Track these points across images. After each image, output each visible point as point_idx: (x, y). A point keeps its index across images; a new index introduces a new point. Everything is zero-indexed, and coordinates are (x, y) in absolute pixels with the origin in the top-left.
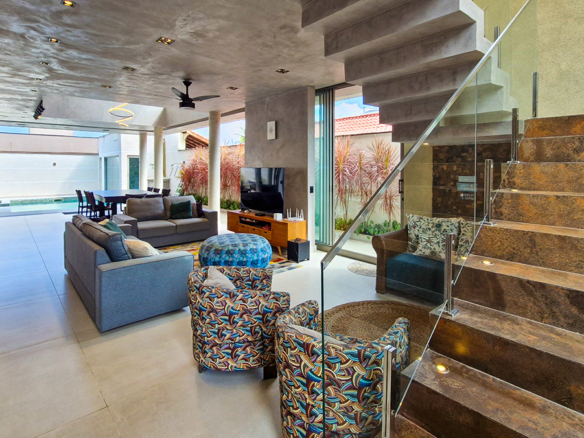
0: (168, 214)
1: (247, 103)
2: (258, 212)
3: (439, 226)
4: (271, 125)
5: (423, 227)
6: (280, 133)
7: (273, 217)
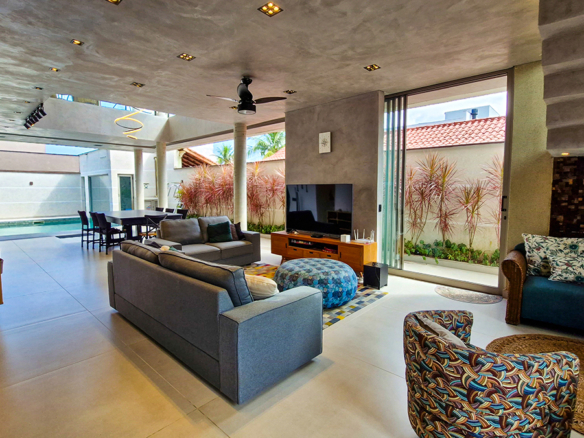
0: (206, 236)
1: (287, 113)
2: (313, 233)
3: (574, 247)
4: (325, 136)
5: (551, 248)
6: (336, 145)
7: (339, 238)
